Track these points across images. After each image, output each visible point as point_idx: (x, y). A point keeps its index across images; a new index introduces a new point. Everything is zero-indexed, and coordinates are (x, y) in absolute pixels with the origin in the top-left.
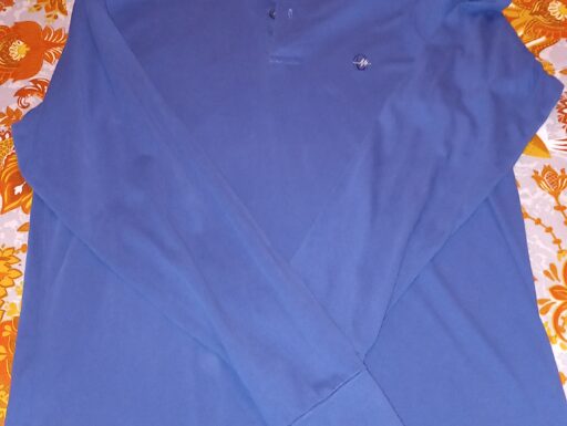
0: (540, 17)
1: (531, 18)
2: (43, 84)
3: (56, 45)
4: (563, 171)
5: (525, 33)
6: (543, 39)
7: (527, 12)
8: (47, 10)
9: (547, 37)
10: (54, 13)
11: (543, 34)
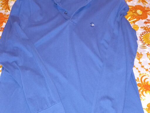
0: (135, 14)
1: (132, 14)
2: (3, 28)
3: (7, 18)
4: (141, 53)
5: (131, 17)
6: (136, 19)
7: (131, 12)
8: (5, 9)
9: (137, 19)
10: (6, 10)
11: (136, 18)
